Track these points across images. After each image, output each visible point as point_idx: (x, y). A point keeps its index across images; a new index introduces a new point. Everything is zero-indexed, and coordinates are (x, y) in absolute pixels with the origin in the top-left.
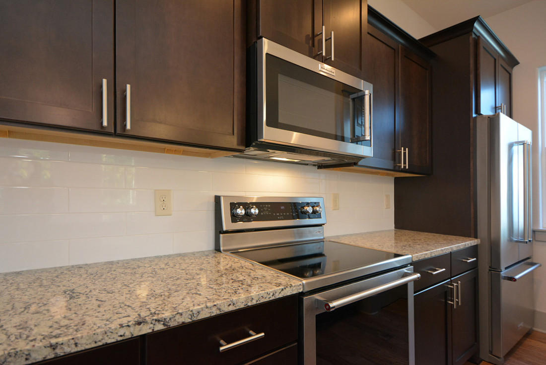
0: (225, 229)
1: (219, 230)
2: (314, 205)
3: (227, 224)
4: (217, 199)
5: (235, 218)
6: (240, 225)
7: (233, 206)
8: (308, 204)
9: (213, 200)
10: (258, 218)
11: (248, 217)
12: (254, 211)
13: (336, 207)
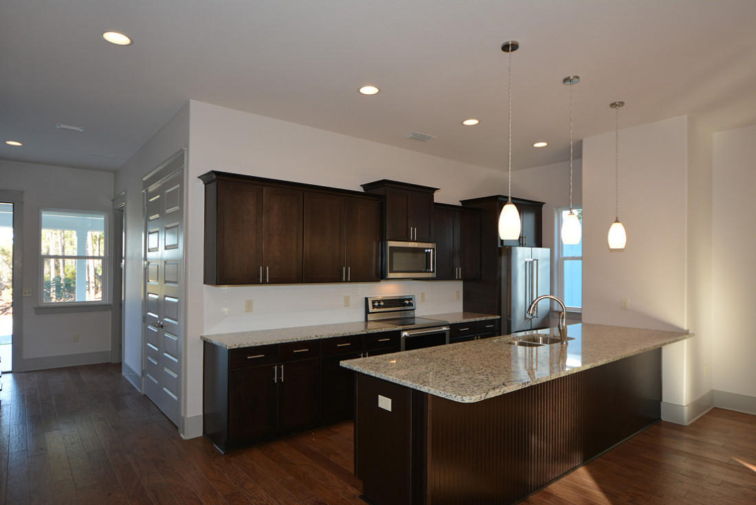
0: (370, 311)
1: (367, 312)
2: (409, 299)
3: (371, 310)
4: (366, 299)
5: (374, 307)
6: (376, 310)
7: (373, 302)
8: (407, 299)
9: (364, 299)
10: (383, 307)
11: (379, 306)
12: (382, 304)
13: (423, 300)
